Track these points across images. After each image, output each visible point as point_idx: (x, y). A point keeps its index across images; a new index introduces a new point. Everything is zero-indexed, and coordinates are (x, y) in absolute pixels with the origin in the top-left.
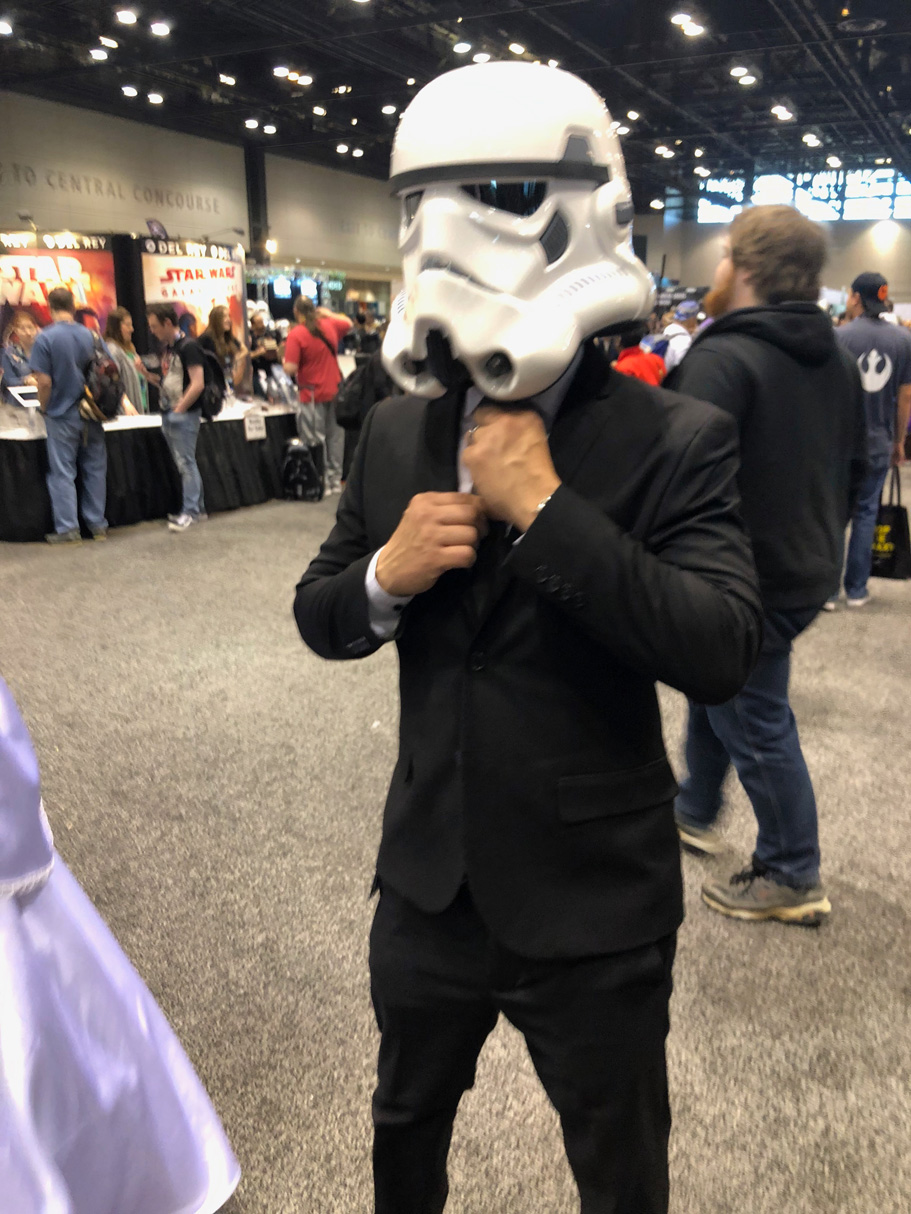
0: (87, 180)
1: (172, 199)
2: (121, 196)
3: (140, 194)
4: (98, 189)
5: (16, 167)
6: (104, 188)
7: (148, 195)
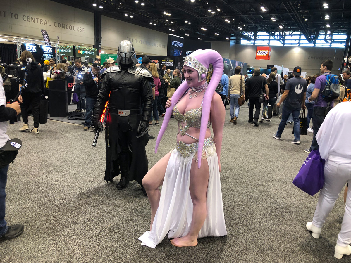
0: (37, 19)
1: (68, 27)
2: (49, 25)
3: (56, 25)
4: (41, 22)
5: (12, 14)
6: (43, 22)
7: (59, 25)
